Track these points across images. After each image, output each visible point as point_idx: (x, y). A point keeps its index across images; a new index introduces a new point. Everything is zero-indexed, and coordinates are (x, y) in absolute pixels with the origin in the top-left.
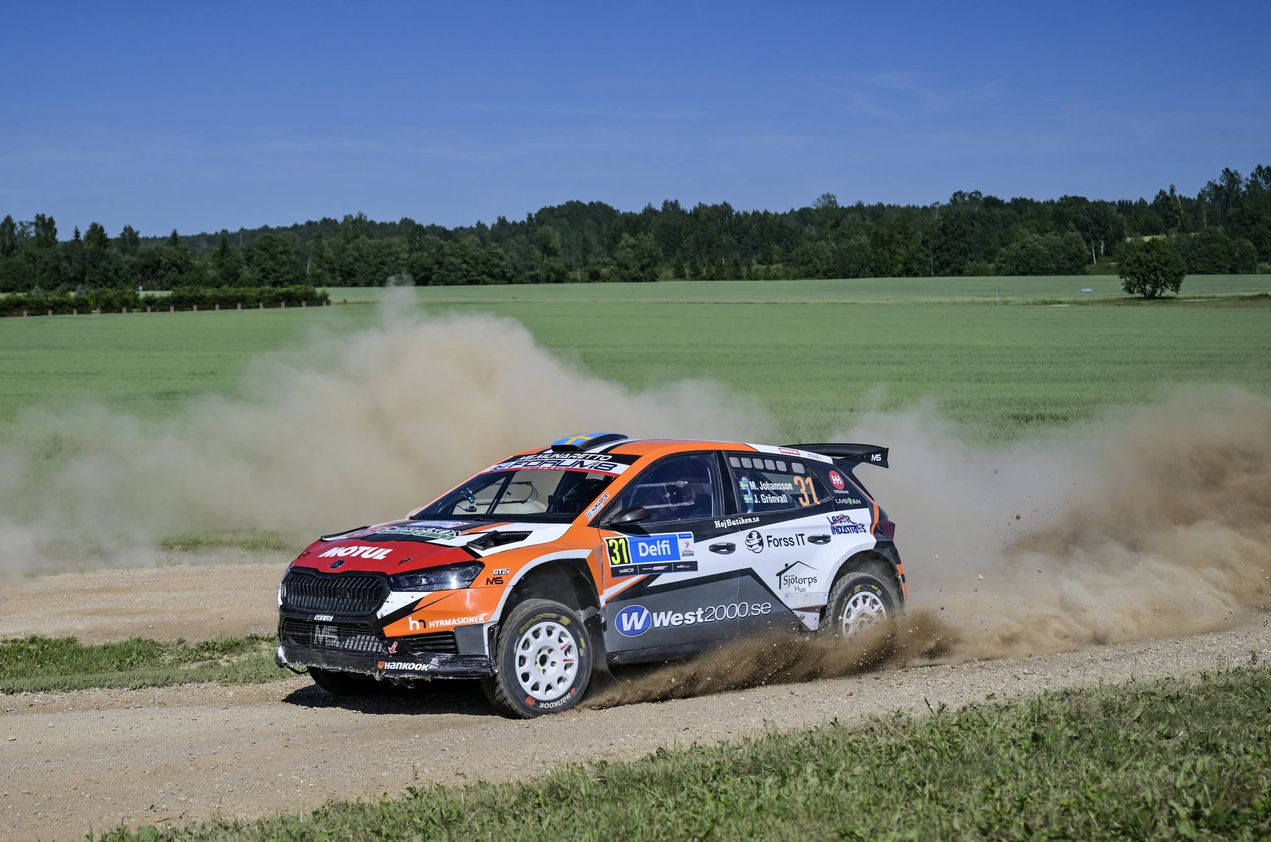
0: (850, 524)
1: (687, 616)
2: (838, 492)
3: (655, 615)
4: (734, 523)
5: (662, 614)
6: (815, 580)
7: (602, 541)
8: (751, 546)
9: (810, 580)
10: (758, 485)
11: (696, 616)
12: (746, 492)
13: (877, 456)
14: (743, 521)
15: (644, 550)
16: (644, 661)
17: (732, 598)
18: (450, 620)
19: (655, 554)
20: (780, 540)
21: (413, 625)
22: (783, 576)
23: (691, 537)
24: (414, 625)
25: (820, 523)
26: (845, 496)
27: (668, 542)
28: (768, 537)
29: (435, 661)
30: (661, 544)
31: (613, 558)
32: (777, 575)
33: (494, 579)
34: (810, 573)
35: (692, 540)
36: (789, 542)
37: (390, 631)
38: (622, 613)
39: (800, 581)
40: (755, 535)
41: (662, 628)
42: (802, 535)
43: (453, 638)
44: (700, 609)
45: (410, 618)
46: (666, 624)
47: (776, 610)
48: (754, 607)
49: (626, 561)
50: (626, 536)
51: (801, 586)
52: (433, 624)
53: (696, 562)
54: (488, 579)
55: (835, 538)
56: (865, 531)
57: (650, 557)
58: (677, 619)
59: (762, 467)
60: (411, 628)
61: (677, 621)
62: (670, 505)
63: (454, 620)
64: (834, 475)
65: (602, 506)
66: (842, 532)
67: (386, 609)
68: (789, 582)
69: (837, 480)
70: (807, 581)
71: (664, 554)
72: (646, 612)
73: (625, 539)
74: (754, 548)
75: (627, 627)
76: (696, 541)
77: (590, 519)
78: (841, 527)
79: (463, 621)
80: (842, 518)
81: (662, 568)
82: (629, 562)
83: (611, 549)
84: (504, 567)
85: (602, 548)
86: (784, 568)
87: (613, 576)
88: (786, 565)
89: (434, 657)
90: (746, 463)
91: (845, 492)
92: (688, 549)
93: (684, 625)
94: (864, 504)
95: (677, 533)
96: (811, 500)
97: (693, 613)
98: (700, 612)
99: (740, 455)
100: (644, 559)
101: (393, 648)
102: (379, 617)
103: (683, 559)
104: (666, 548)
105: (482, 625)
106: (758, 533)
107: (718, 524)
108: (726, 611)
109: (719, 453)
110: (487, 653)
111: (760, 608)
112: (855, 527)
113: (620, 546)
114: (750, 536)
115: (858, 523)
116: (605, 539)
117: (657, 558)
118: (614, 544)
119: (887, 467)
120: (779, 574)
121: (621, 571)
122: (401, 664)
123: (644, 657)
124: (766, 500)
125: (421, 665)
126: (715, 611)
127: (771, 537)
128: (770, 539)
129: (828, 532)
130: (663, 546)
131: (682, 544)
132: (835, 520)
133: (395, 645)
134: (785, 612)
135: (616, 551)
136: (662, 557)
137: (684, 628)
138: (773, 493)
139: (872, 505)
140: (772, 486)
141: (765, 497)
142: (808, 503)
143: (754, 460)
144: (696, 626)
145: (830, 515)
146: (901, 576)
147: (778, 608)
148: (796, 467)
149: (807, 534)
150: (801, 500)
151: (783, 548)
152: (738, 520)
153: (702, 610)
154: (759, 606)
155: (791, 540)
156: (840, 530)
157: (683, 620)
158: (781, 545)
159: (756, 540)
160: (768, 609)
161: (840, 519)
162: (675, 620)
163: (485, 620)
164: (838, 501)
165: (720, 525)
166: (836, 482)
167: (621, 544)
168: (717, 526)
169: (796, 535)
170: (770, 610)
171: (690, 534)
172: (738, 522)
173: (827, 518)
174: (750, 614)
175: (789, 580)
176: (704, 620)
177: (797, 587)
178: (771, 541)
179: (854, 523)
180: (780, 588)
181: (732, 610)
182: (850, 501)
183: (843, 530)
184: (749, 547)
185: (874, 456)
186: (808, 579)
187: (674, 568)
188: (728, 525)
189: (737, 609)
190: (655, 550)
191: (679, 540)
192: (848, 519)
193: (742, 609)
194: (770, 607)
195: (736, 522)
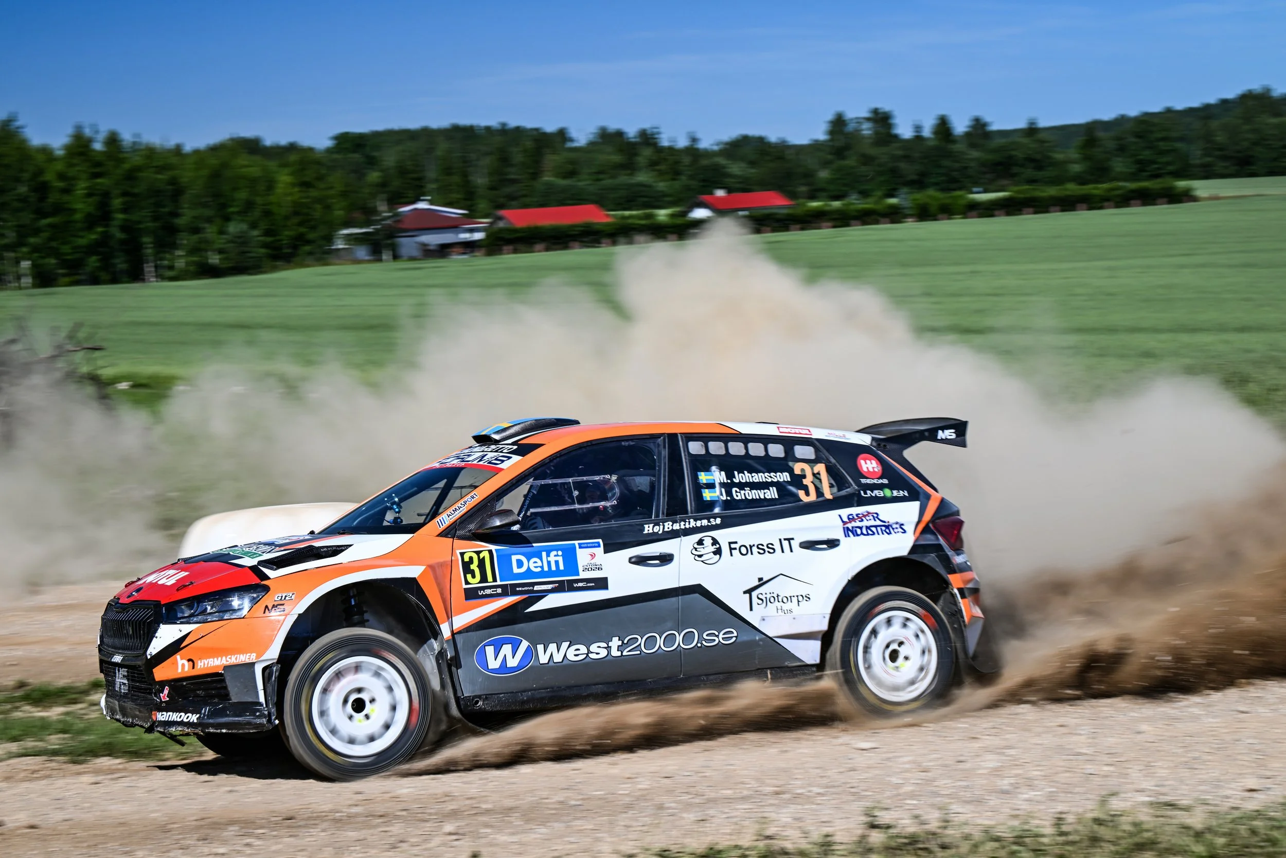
0: (878, 523)
1: (593, 648)
2: (868, 481)
3: (540, 648)
4: (676, 527)
5: (552, 647)
6: (807, 598)
7: (454, 554)
8: (700, 556)
9: (800, 598)
10: (730, 476)
11: (608, 648)
12: (711, 486)
13: (947, 431)
14: (693, 523)
15: (520, 564)
16: (527, 707)
17: (669, 624)
18: (220, 658)
19: (539, 569)
20: (751, 547)
21: (180, 666)
22: (754, 594)
23: (599, 546)
24: (183, 665)
25: (827, 523)
26: (881, 487)
27: (560, 553)
28: (730, 543)
29: (205, 710)
30: (548, 555)
31: (469, 576)
32: (745, 592)
33: (274, 606)
34: (803, 590)
35: (601, 549)
36: (766, 549)
37: (161, 673)
38: (488, 645)
39: (785, 600)
40: (708, 542)
41: (551, 664)
42: (789, 540)
43: (223, 681)
44: (615, 639)
45: (178, 657)
46: (558, 658)
47: (745, 638)
48: (707, 635)
49: (490, 578)
50: (493, 547)
51: (786, 606)
52: (202, 664)
53: (605, 580)
54: (267, 607)
55: (845, 541)
56: (905, 532)
57: (529, 574)
58: (577, 652)
59: (743, 452)
60: (180, 670)
61: (576, 655)
62: (577, 506)
63: (224, 658)
64: (865, 460)
65: (464, 510)
66: (862, 533)
67: (156, 646)
68: (765, 601)
69: (871, 466)
70: (795, 600)
71: (553, 568)
72: (525, 644)
73: (490, 552)
74: (702, 559)
75: (494, 664)
76: (605, 552)
77: (442, 528)
78: (861, 528)
79: (233, 660)
80: (865, 516)
81: (549, 587)
82: (495, 580)
83: (467, 567)
84: (289, 592)
85: (452, 563)
86: (757, 583)
87: (467, 598)
88: (760, 579)
89: (206, 705)
90: (716, 448)
91: (880, 481)
92: (593, 562)
93: (588, 659)
94: (914, 494)
95: (576, 543)
96: (819, 493)
97: (605, 645)
98: (615, 642)
99: (705, 438)
100: (519, 576)
101: (165, 695)
102: (149, 657)
103: (583, 575)
104: (557, 562)
105: (253, 664)
106: (713, 539)
107: (648, 529)
108: (660, 642)
109: (673, 437)
110: (262, 699)
111: (717, 636)
112: (887, 527)
113: (482, 562)
114: (700, 542)
115: (892, 521)
116: (458, 552)
117: (542, 574)
118: (471, 558)
119: (964, 445)
120: (749, 592)
121: (481, 593)
122: (171, 713)
123: (523, 702)
124: (738, 495)
125: (190, 715)
126: (641, 641)
127: (736, 543)
128: (733, 546)
129: (838, 534)
130: (552, 558)
131: (583, 556)
132: (851, 519)
133: (166, 692)
134: (760, 640)
135: (474, 566)
136: (550, 573)
137: (588, 663)
138: (754, 486)
139: (928, 497)
140: (752, 477)
141: (740, 492)
142: (813, 497)
143: (730, 444)
144: (610, 661)
145: (845, 512)
146: (959, 589)
147: (747, 637)
148: (801, 451)
149: (799, 538)
150: (801, 494)
151: (755, 557)
152: (685, 522)
153: (619, 640)
154: (717, 633)
155: (770, 546)
156: (859, 531)
157: (587, 654)
158: (752, 554)
159: (708, 547)
160: (732, 637)
161: (861, 517)
162: (573, 653)
163: (257, 657)
164: (865, 493)
165: (653, 530)
166: (867, 468)
167: (484, 558)
168: (646, 532)
169: (780, 540)
170: (734, 639)
171: (598, 543)
172: (685, 525)
173: (840, 516)
174: (702, 644)
175: (766, 598)
176: (622, 653)
177: (779, 608)
178: (735, 549)
179: (884, 522)
180: (751, 609)
181: (670, 639)
182: (888, 493)
183: (864, 531)
184: (697, 558)
185: (943, 432)
186: (797, 596)
187: (569, 586)
188: (666, 529)
189: (679, 639)
190: (540, 564)
191: (578, 550)
192: (876, 516)
193: (688, 638)
194: (735, 634)
195: (680, 526)
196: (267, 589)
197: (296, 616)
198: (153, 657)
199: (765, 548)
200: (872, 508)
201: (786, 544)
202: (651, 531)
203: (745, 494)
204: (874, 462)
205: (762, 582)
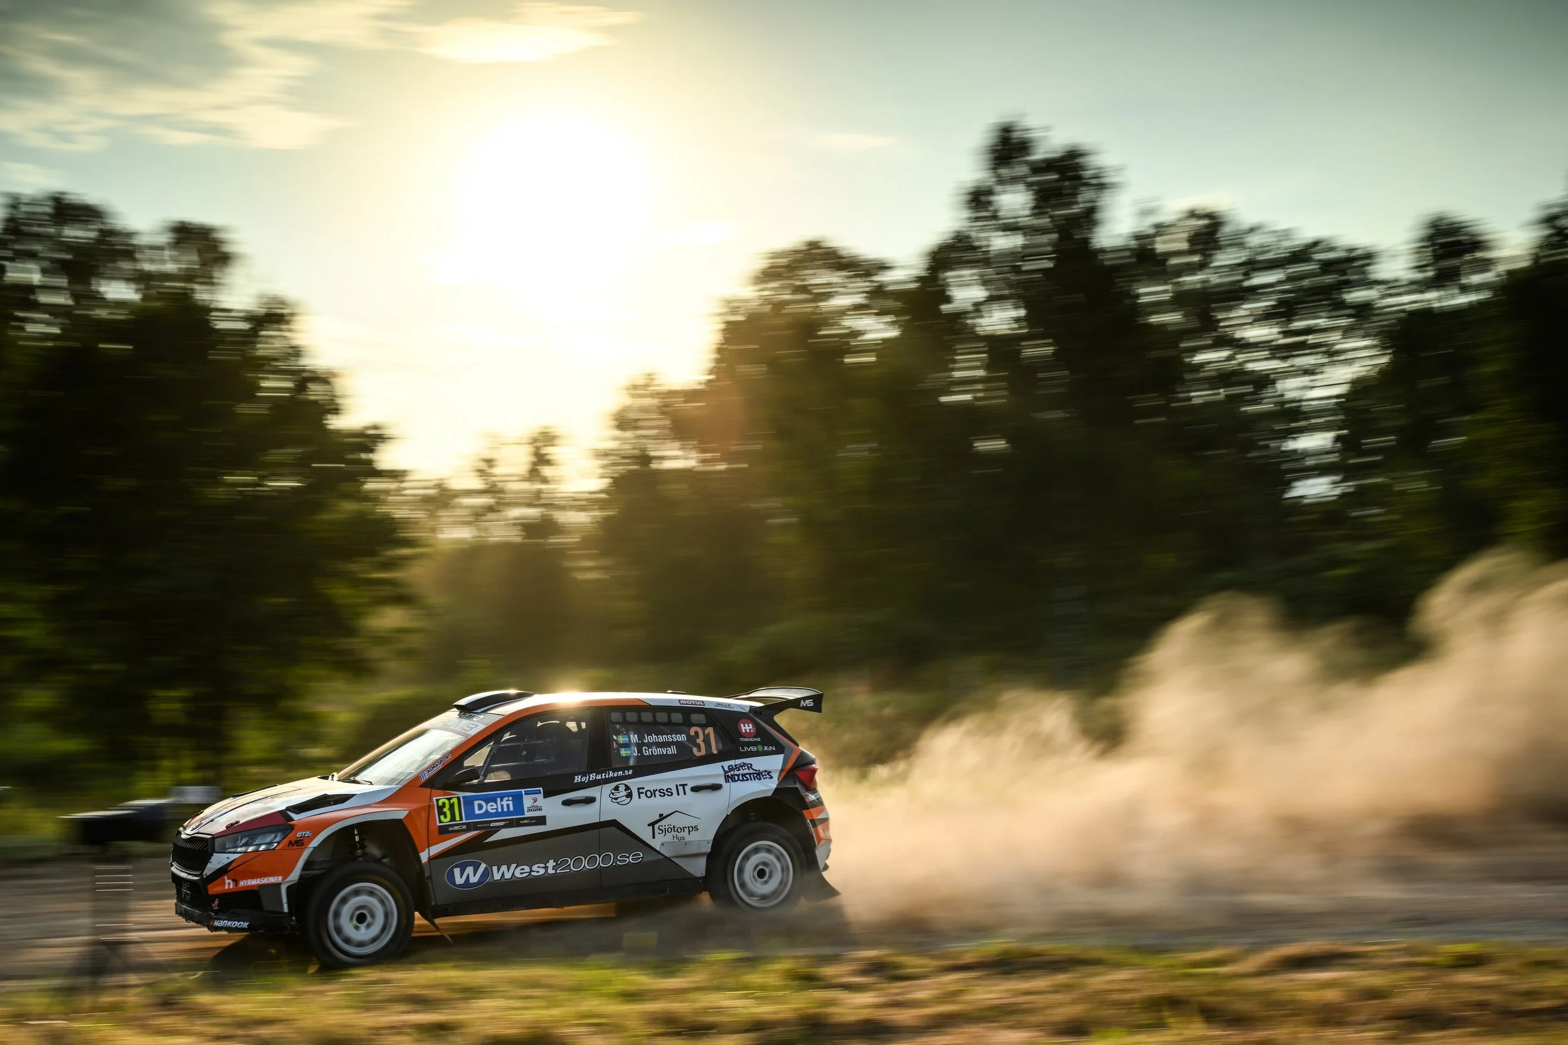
0: (751, 771)
1: (535, 868)
2: (746, 740)
3: (495, 868)
4: (599, 777)
5: (504, 868)
6: (696, 828)
7: (431, 800)
8: (616, 799)
9: (691, 829)
10: (641, 738)
11: (546, 868)
12: (626, 746)
13: (807, 702)
14: (611, 774)
15: (480, 807)
17: (592, 849)
18: (256, 880)
19: (494, 811)
20: (654, 791)
21: (228, 884)
22: (656, 826)
23: (540, 793)
24: (229, 884)
25: (712, 772)
26: (755, 744)
27: (510, 798)
28: (639, 789)
31: (442, 817)
32: (649, 825)
33: (295, 841)
34: (692, 822)
35: (542, 795)
37: (214, 889)
38: (456, 866)
39: (679, 830)
40: (622, 788)
41: (503, 880)
42: (684, 786)
43: (259, 896)
44: (551, 861)
45: (226, 878)
46: (508, 876)
47: (649, 858)
48: (620, 857)
49: (458, 818)
50: (461, 794)
51: (679, 835)
52: (243, 883)
53: (544, 817)
54: (290, 842)
55: (726, 786)
56: (771, 778)
57: (487, 814)
58: (522, 871)
59: (652, 720)
60: (227, 887)
61: (522, 874)
62: (525, 762)
63: (259, 879)
64: (745, 724)
65: (440, 767)
67: (211, 869)
68: (665, 831)
69: (748, 728)
70: (686, 830)
71: (505, 810)
72: (483, 866)
73: (459, 798)
74: (618, 800)
75: (459, 880)
76: (545, 797)
77: (423, 780)
78: (738, 776)
79: (265, 881)
80: (742, 767)
81: (502, 824)
82: (461, 819)
83: (440, 808)
84: (307, 830)
85: (430, 807)
86: (658, 818)
87: (440, 833)
88: (661, 815)
90: (631, 716)
91: (755, 739)
92: (535, 804)
93: (530, 877)
94: (780, 749)
95: (523, 791)
96: (708, 749)
97: (543, 865)
98: (551, 863)
99: (624, 710)
100: (480, 816)
101: (216, 906)
102: (205, 876)
103: (527, 814)
104: (508, 805)
105: (278, 885)
106: (626, 786)
107: (578, 779)
108: (585, 862)
110: (286, 909)
111: (628, 857)
112: (758, 774)
113: (452, 806)
114: (617, 788)
115: (762, 770)
116: (434, 799)
117: (497, 814)
118: (444, 803)
119: (820, 711)
120: (652, 824)
121: (451, 829)
124: (647, 752)
126: (571, 862)
127: (643, 788)
128: (641, 791)
129: (721, 780)
130: (505, 803)
131: (527, 801)
132: (731, 768)
133: (216, 903)
134: (661, 860)
135: (446, 810)
136: (503, 813)
137: (530, 879)
138: (659, 745)
139: (792, 750)
140: (658, 738)
141: (648, 750)
142: (703, 752)
143: (643, 714)
144: (547, 877)
145: (726, 764)
146: (810, 821)
147: (652, 857)
148: (695, 718)
149: (691, 784)
150: (695, 750)
151: (658, 800)
152: (606, 773)
153: (554, 862)
154: (628, 855)
155: (669, 790)
156: (736, 778)
157: (530, 872)
158: (655, 796)
159: (623, 792)
160: (639, 858)
161: (738, 767)
162: (519, 872)
163: (283, 879)
164: (743, 749)
165: (581, 779)
166: (745, 730)
167: (453, 803)
168: (576, 781)
169: (677, 786)
170: (641, 859)
171: (540, 790)
172: (605, 775)
173: (722, 766)
174: (616, 863)
175: (665, 829)
176: (556, 871)
177: (675, 836)
178: (643, 793)
179: (756, 770)
180: (654, 837)
181: (592, 860)
182: (760, 748)
183: (741, 778)
184: (613, 800)
185: (804, 702)
186: (689, 827)
187: (516, 823)
188: (591, 779)
189: (599, 860)
190: (495, 807)
191: (524, 797)
192: (750, 766)
193: (606, 859)
194: (642, 856)
195: (602, 776)
196: (292, 827)
197: (312, 849)
198: (208, 877)
199: (666, 793)
200: (747, 761)
201: (680, 788)
202: (579, 781)
203: (652, 751)
204: (750, 725)
205: (662, 817)
